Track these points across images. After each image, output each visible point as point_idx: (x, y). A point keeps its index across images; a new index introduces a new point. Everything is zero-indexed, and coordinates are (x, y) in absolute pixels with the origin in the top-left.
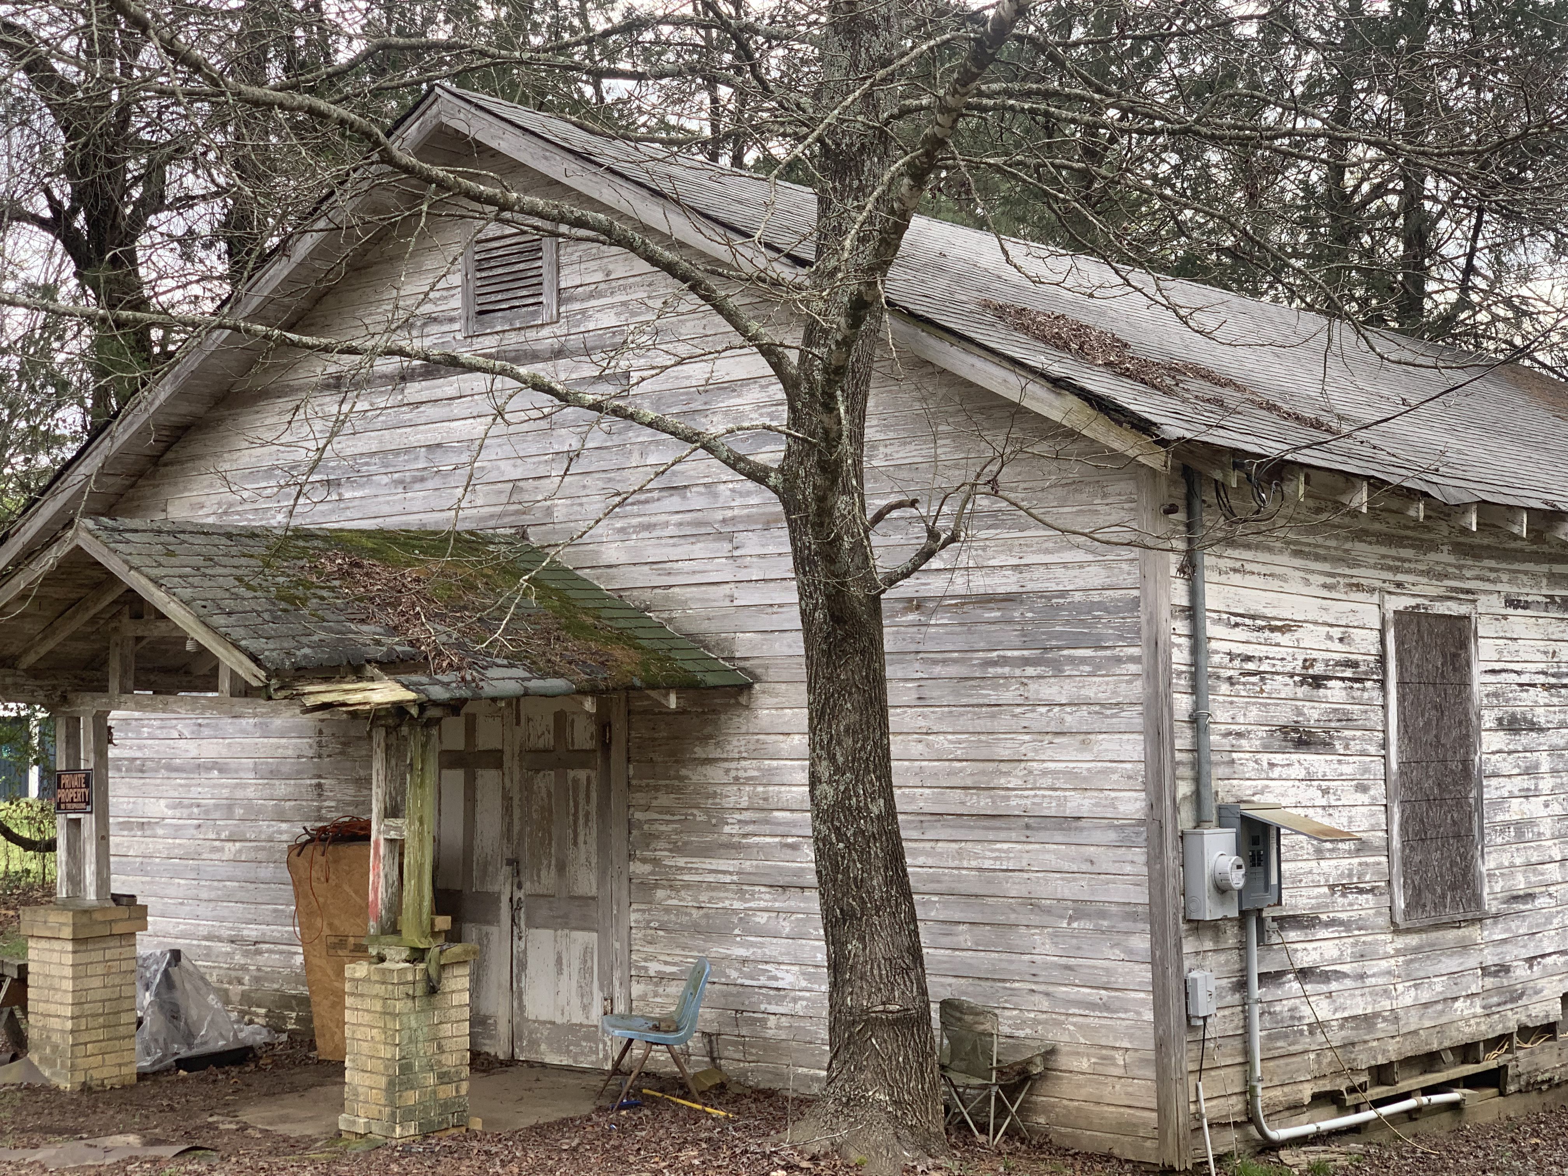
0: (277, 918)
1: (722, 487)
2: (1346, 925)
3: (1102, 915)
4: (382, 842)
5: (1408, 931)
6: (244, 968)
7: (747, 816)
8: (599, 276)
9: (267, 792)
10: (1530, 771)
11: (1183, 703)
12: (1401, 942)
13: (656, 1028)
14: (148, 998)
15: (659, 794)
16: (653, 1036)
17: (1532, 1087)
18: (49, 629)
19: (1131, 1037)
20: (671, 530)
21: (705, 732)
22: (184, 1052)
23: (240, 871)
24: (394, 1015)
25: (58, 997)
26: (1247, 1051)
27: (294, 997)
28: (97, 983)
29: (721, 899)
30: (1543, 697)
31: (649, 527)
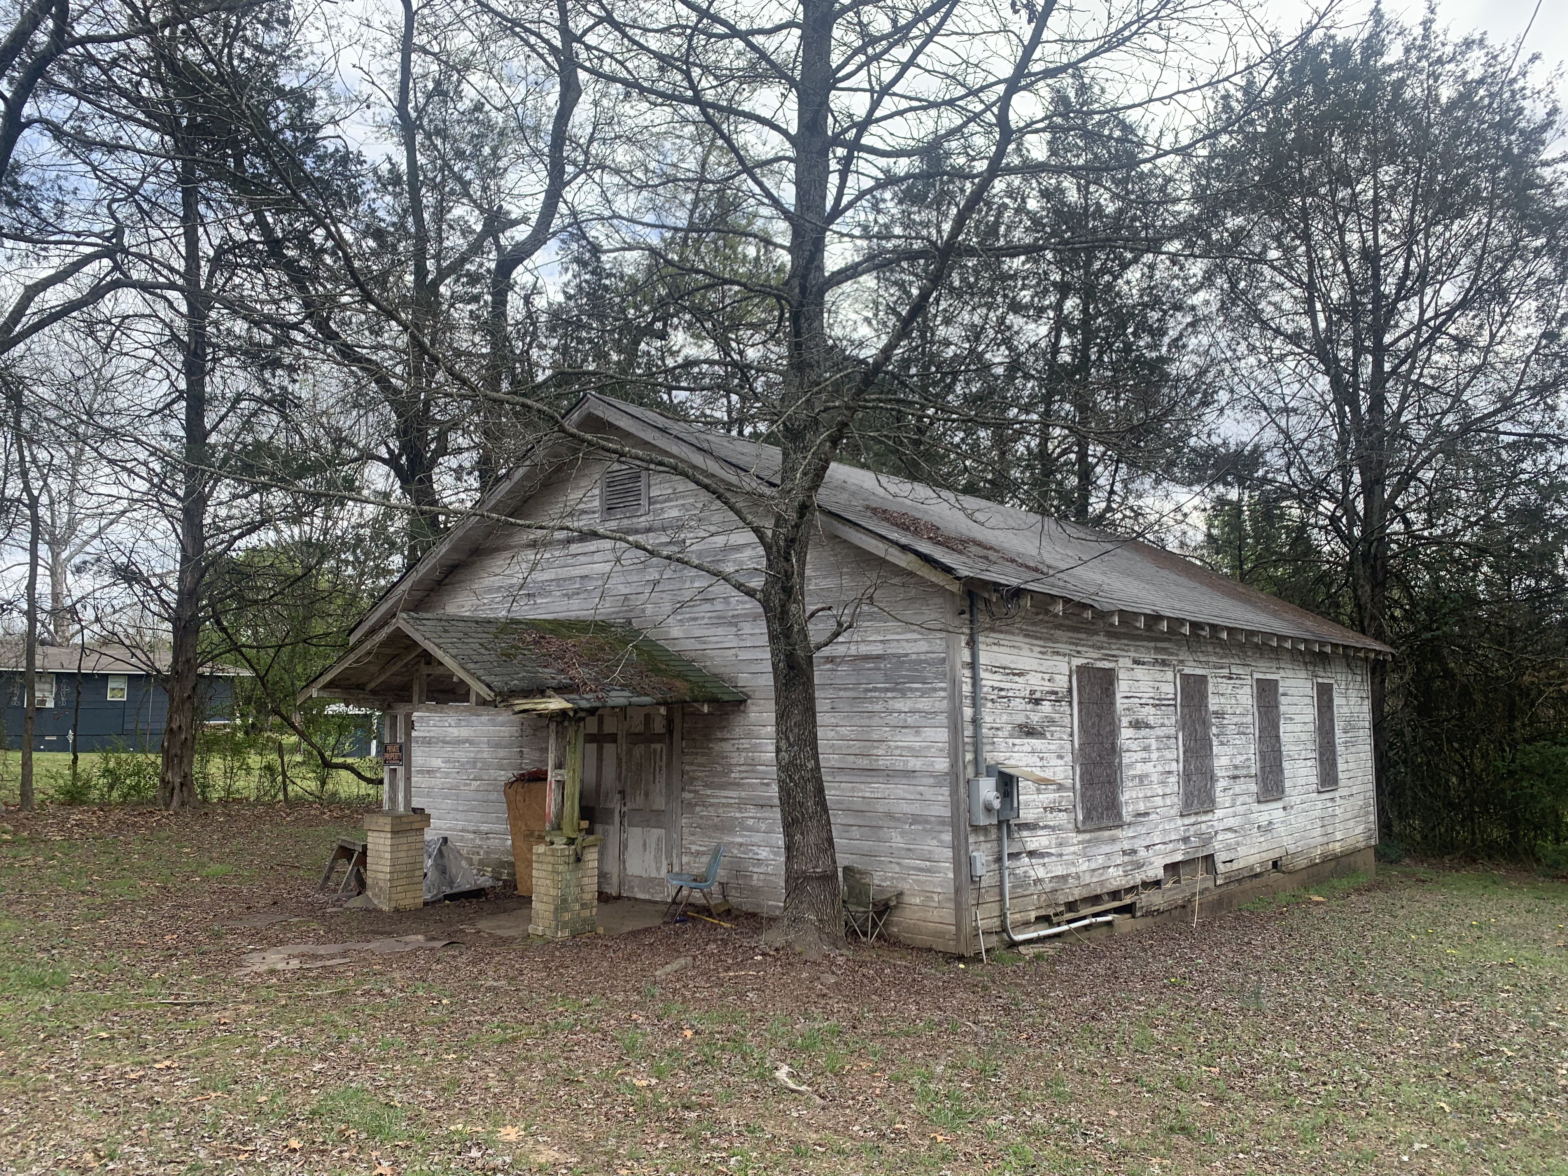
0: (498, 821)
2: (1053, 828)
3: (927, 822)
5: (1084, 831)
6: (480, 847)
7: (743, 768)
8: (670, 491)
10: (1146, 749)
11: (968, 712)
12: (1081, 837)
13: (695, 880)
14: (430, 862)
16: (693, 884)
17: (1149, 913)
18: (383, 669)
19: (942, 886)
20: (706, 621)
21: (722, 724)
22: (448, 891)
23: (480, 796)
24: (558, 873)
25: (383, 862)
26: (1002, 894)
28: (403, 854)
30: (1152, 710)
31: (695, 619)
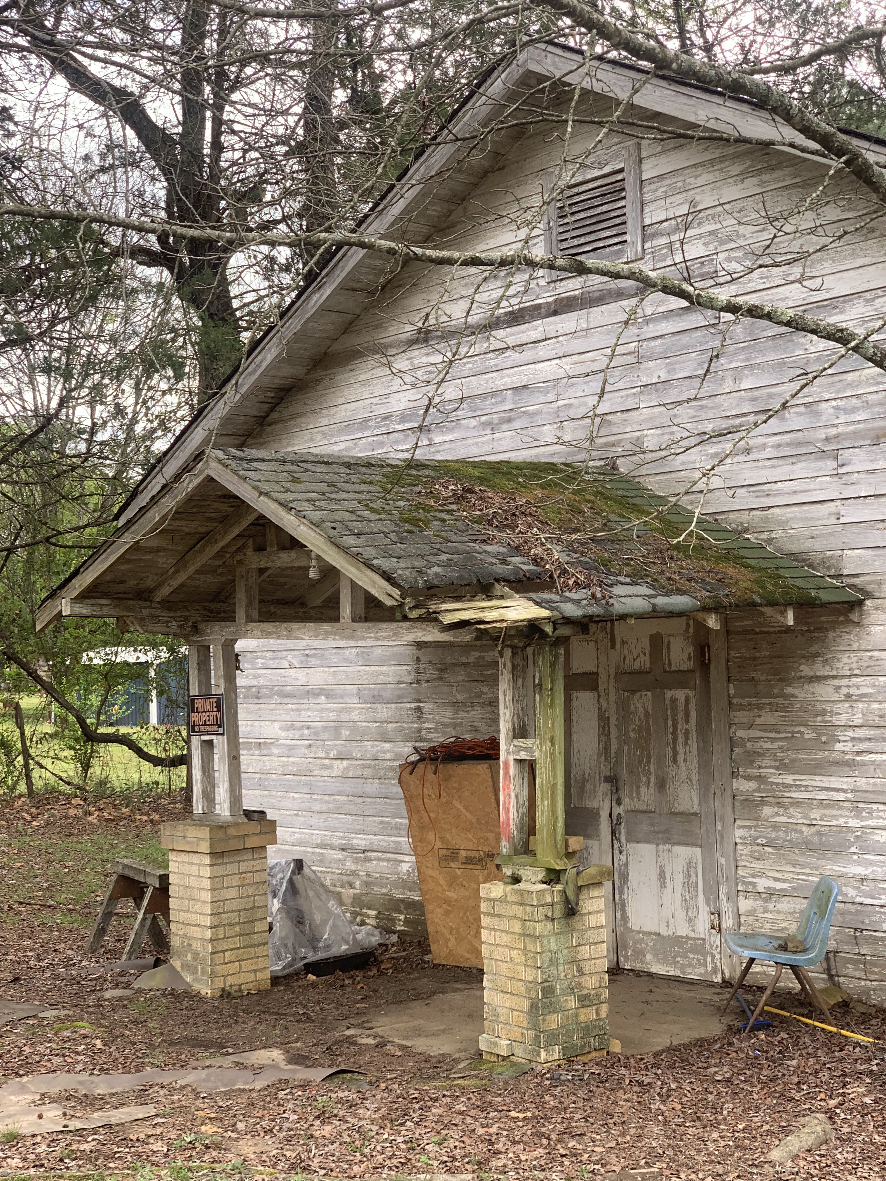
0: (386, 829)
1: (824, 405)
4: (512, 763)
6: (354, 873)
7: (860, 733)
8: (685, 209)
9: (370, 715)
14: (276, 905)
15: (762, 712)
18: (181, 563)
20: (770, 452)
21: (811, 649)
22: (312, 957)
23: (349, 786)
24: (535, 938)
25: (198, 907)
27: (402, 901)
28: (232, 893)
29: (834, 817)
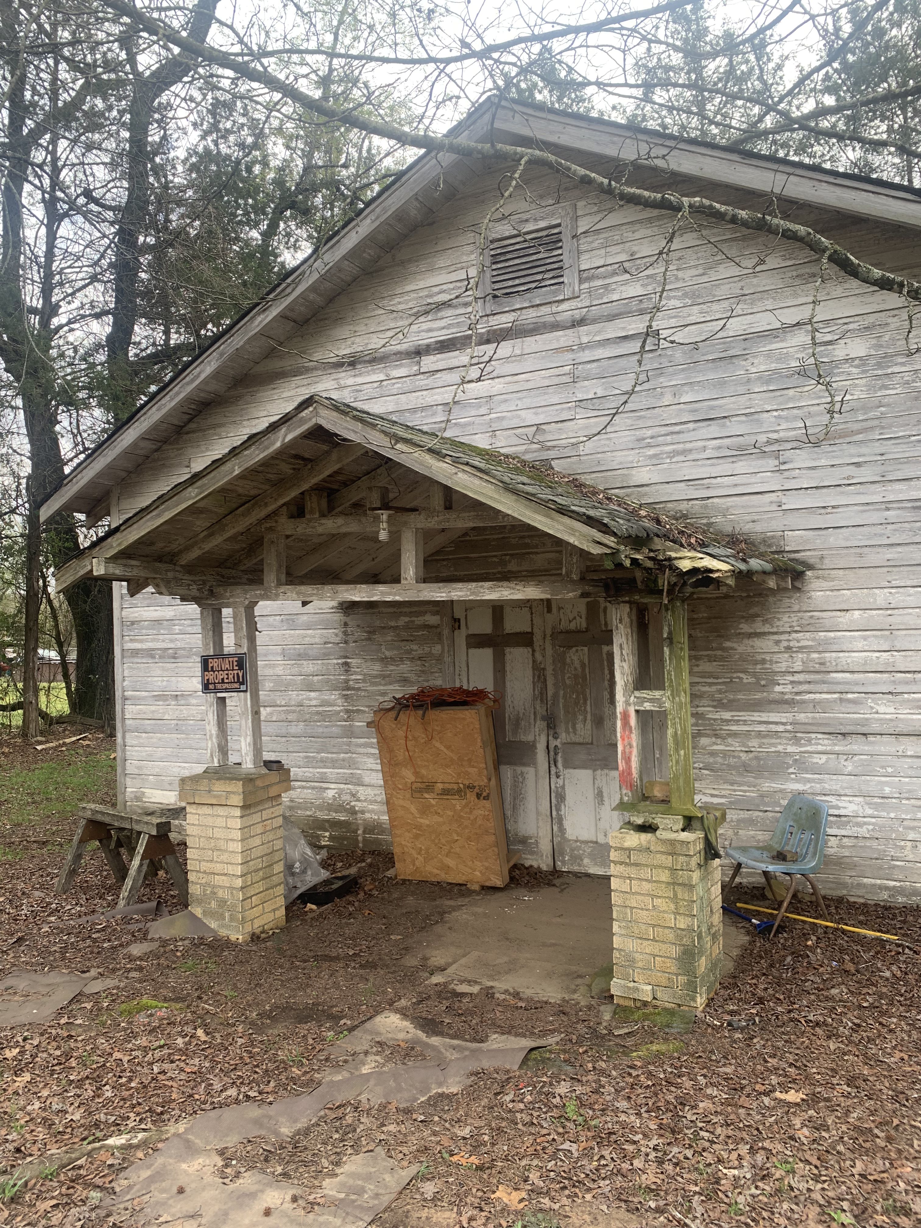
1: (765, 415)
4: (633, 715)
7: (800, 677)
8: (623, 257)
9: (295, 670)
13: (782, 858)
15: (701, 662)
18: (215, 527)
20: (709, 453)
21: (751, 611)
27: (328, 821)
28: (257, 841)
31: (684, 452)
